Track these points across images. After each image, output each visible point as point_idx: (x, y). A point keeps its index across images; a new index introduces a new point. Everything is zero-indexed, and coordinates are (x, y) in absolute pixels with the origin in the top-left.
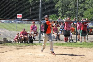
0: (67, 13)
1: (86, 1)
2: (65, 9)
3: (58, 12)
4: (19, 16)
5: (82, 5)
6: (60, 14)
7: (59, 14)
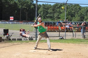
0: (47, 16)
4: (12, 18)
5: (58, 10)
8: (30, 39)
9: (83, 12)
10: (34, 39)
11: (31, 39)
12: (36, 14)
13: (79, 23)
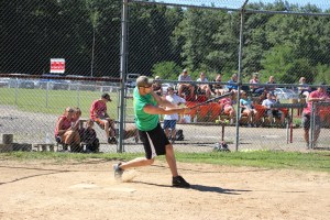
2: (204, 46)
4: (58, 65)
6: (189, 61)
7: (185, 59)
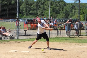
0: (30, 12)
1: (45, 3)
3: (23, 12)
5: (42, 6)
8: (10, 38)
9: (68, 8)
10: (16, 38)
11: (12, 38)
12: (18, 11)
13: (64, 21)
